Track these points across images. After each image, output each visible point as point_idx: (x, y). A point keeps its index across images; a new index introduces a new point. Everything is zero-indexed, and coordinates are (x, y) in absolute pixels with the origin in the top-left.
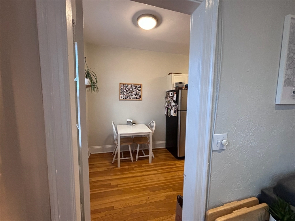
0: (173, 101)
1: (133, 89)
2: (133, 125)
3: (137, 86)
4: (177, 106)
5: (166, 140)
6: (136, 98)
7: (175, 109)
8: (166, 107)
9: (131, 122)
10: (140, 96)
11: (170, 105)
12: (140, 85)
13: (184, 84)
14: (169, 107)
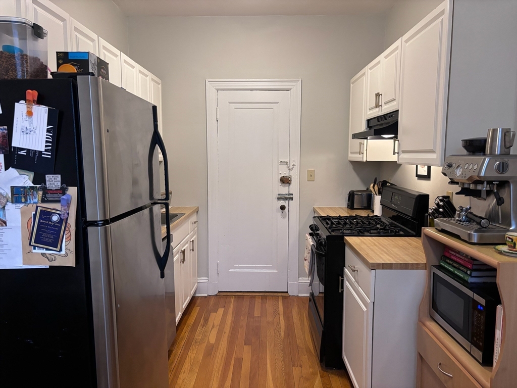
4: (63, 190)
7: (46, 214)
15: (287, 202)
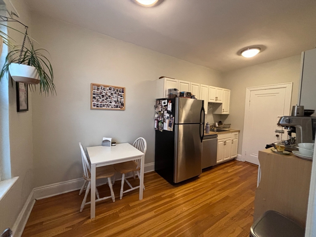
0: (166, 111)
1: (112, 94)
2: (112, 145)
3: (119, 89)
4: (172, 118)
5: (155, 162)
6: (117, 107)
7: (170, 121)
8: (156, 120)
9: (110, 141)
10: (123, 105)
11: (163, 117)
12: (123, 89)
13: (179, 92)
14: (161, 119)
15: (281, 134)
